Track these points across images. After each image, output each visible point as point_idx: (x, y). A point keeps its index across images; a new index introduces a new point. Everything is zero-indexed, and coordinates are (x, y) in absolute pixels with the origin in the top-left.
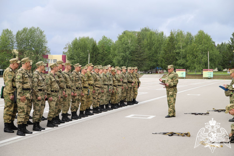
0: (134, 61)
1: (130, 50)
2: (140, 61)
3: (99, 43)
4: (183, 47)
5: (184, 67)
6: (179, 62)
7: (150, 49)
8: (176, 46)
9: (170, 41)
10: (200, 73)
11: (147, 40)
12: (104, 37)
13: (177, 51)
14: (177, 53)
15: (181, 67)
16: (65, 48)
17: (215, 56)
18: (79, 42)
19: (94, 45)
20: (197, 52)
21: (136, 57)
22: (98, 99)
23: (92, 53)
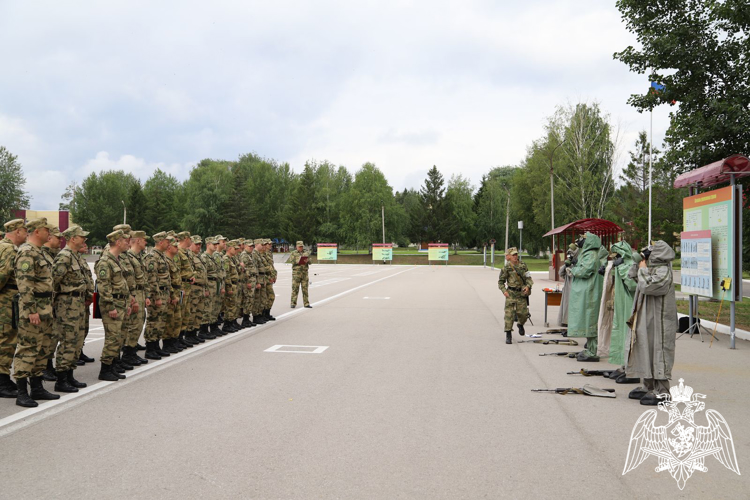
0: (227, 224)
1: (218, 202)
2: (239, 225)
3: (147, 186)
4: (333, 197)
5: (333, 238)
6: (322, 228)
7: (261, 200)
8: (317, 195)
9: (304, 182)
10: (366, 252)
11: (255, 181)
12: (160, 172)
13: (321, 204)
14: (318, 209)
15: (328, 240)
16: (66, 195)
17: (395, 217)
18: (101, 183)
19: (136, 188)
20: (360, 207)
21: (232, 217)
22: (198, 311)
23: (130, 207)
